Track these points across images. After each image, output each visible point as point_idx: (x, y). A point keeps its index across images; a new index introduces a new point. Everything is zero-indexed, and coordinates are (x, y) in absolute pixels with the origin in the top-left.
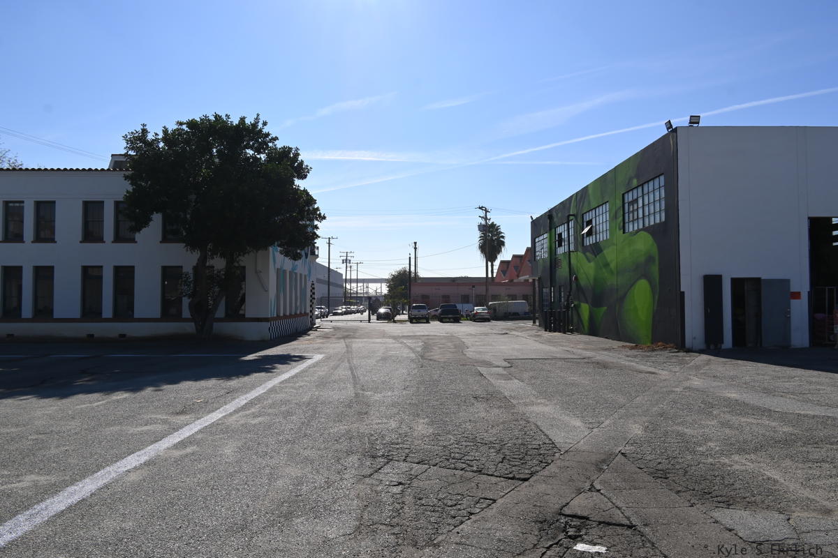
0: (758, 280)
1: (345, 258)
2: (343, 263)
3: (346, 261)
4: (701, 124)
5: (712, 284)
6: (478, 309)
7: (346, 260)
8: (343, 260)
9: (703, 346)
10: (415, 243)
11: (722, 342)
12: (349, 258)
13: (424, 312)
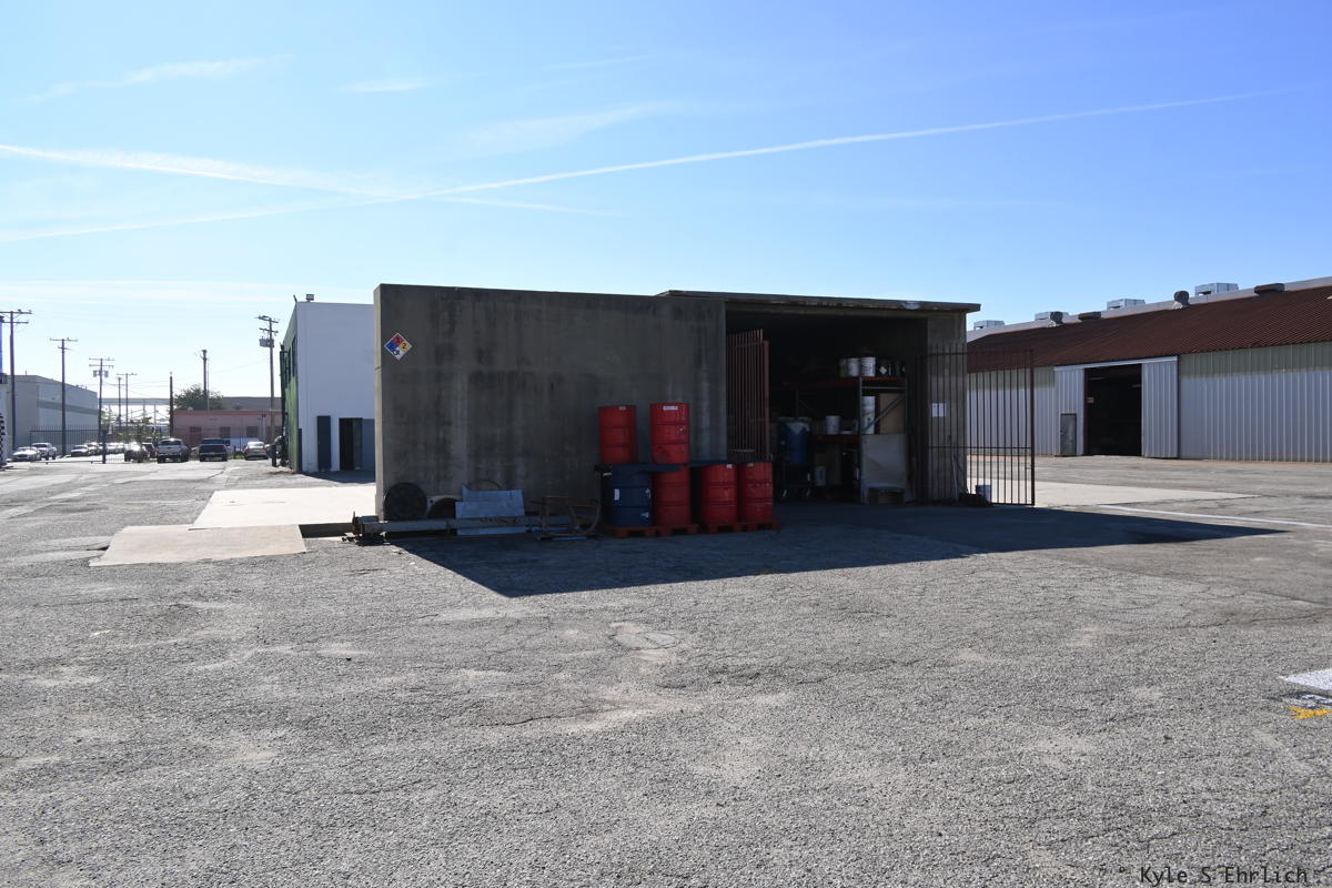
0: (361, 419)
1: (98, 368)
2: (95, 375)
3: (100, 373)
4: (315, 301)
5: (323, 423)
6: (252, 444)
7: (101, 371)
8: (95, 372)
9: (316, 470)
10: (205, 352)
11: (330, 466)
12: (104, 369)
13: (176, 449)
